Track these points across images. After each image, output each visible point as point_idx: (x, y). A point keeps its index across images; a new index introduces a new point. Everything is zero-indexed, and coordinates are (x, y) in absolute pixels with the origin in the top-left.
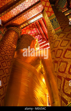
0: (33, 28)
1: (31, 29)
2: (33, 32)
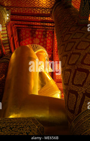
0: (34, 33)
1: (35, 36)
2: (40, 37)
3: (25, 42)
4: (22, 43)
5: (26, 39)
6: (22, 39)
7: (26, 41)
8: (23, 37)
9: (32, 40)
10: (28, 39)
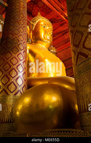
3: (34, 12)
4: (33, 14)
5: (33, 9)
6: (30, 11)
7: (34, 10)
8: (31, 10)
9: (37, 6)
10: (34, 8)
